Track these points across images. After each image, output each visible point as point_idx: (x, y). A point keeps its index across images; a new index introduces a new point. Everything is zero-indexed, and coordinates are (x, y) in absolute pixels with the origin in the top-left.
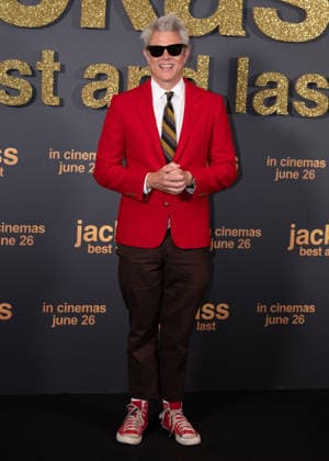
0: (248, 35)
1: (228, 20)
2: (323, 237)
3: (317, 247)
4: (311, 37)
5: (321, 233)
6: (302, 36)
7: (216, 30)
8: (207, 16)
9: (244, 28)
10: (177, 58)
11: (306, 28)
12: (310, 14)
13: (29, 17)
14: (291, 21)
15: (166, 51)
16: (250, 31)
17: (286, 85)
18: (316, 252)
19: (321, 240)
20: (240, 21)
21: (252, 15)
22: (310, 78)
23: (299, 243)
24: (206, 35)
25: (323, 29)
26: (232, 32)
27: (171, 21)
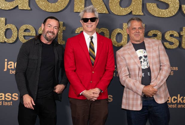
0: (144, 15)
1: (136, 8)
2: (177, 100)
3: (174, 104)
4: (171, 15)
5: (176, 98)
6: (167, 15)
7: (131, 12)
8: (127, 7)
9: (143, 12)
10: (94, 23)
11: (169, 12)
12: (171, 5)
13: (52, 8)
14: (162, 9)
15: (89, 20)
16: (145, 13)
17: (161, 35)
18: (174, 106)
19: (176, 101)
20: (141, 9)
21: (146, 6)
22: (171, 32)
24: (127, 15)
25: (176, 12)
26: (137, 14)
27: (92, 8)
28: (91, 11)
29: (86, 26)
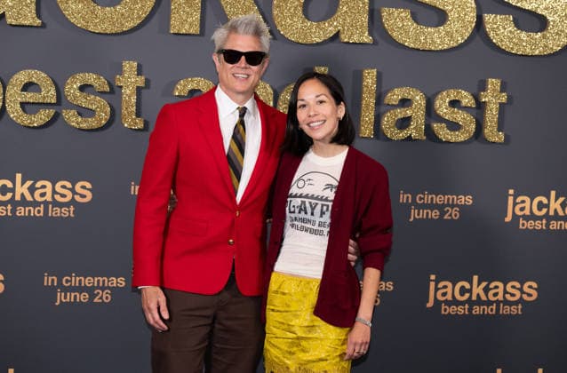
0: (375, 43)
1: (351, 24)
2: (470, 291)
3: (462, 303)
4: (453, 44)
5: (467, 286)
6: (443, 43)
7: (337, 35)
8: (324, 19)
9: (370, 34)
11: (447, 33)
12: (452, 15)
13: (104, 20)
14: (428, 25)
15: (243, 58)
16: (377, 37)
17: (423, 103)
18: (461, 310)
19: (467, 295)
20: (366, 24)
21: (381, 18)
22: (453, 95)
23: (440, 298)
24: (324, 42)
25: (468, 34)
26: (355, 39)
27: (254, 23)
28: (251, 29)
29: (230, 76)
